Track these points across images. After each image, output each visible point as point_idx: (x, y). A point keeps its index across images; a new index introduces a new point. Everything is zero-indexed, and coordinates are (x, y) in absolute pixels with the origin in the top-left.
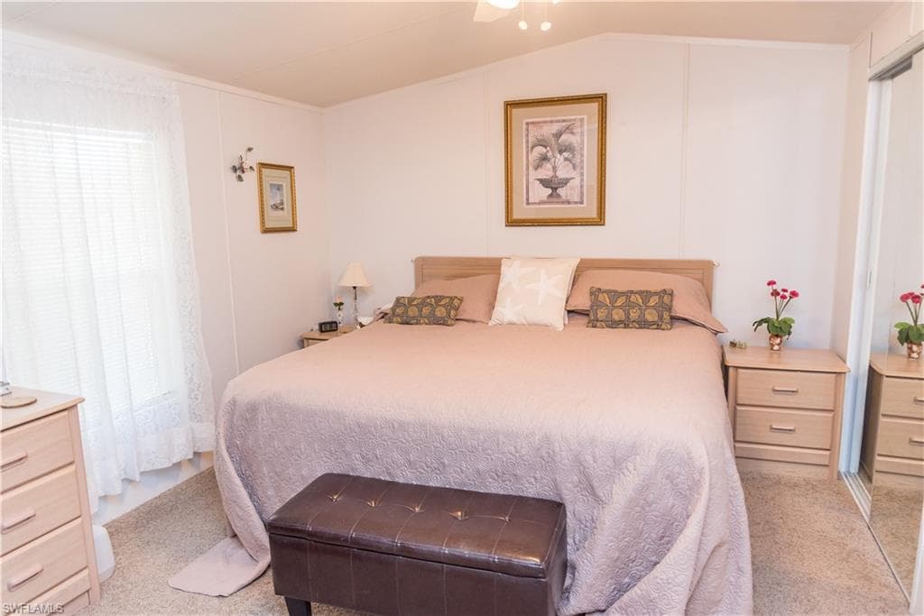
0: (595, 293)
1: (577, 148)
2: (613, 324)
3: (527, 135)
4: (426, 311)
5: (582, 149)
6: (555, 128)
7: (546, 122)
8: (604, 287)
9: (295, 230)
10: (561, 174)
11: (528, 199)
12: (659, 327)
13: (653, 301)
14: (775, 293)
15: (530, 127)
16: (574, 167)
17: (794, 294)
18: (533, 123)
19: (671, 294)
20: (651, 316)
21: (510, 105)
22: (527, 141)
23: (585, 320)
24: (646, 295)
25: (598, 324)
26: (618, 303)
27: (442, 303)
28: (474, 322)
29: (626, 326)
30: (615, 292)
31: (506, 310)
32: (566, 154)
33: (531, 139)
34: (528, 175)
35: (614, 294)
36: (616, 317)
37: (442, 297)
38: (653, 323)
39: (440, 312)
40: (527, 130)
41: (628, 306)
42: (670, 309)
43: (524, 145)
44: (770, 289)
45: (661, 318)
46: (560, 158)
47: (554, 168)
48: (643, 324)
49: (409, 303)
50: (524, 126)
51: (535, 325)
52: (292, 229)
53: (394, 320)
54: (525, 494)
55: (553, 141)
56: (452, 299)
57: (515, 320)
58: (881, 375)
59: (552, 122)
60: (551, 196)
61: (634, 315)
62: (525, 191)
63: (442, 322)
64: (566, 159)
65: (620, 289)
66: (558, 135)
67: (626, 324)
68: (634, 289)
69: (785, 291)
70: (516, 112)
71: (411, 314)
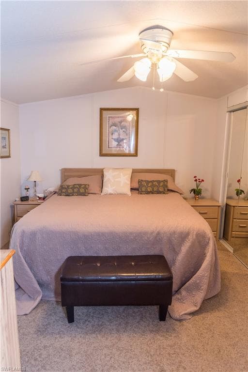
0: (140, 182)
1: (128, 128)
2: (148, 193)
3: (109, 122)
4: (75, 190)
5: (130, 128)
6: (119, 120)
7: (116, 117)
8: (144, 179)
9: (10, 157)
10: (122, 137)
11: (108, 146)
12: (164, 193)
13: (162, 184)
14: (196, 180)
15: (110, 119)
16: (127, 135)
17: (203, 181)
18: (111, 117)
19: (167, 181)
20: (161, 190)
21: (102, 110)
22: (109, 124)
23: (137, 191)
24: (159, 182)
25: (143, 193)
26: (149, 185)
27: (82, 187)
28: (95, 194)
29: (153, 193)
30: (148, 181)
31: (108, 189)
32: (124, 130)
33: (110, 123)
34: (109, 137)
35: (148, 182)
36: (149, 190)
37: (81, 185)
38: (162, 192)
39: (82, 190)
40: (109, 119)
41: (153, 186)
42: (167, 186)
43: (108, 125)
44: (195, 179)
45: (165, 190)
46: (121, 131)
47: (119, 135)
48: (159, 192)
49: (68, 187)
50: (108, 118)
51: (120, 194)
52: (9, 157)
53: (62, 194)
54: (150, 254)
55: (119, 124)
56: (85, 185)
57: (112, 192)
58: (230, 206)
59: (118, 117)
60: (117, 145)
61: (155, 189)
62: (107, 143)
63: (84, 194)
64: (123, 131)
65: (150, 180)
66: (121, 122)
67: (152, 192)
68: (155, 180)
69: (199, 179)
70: (104, 112)
71: (69, 192)
